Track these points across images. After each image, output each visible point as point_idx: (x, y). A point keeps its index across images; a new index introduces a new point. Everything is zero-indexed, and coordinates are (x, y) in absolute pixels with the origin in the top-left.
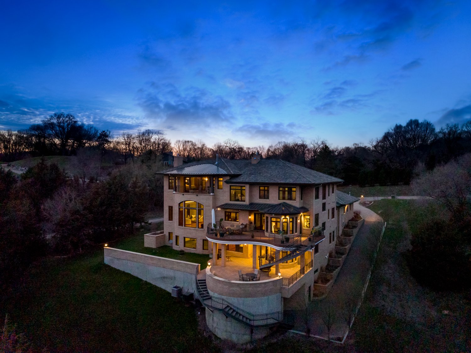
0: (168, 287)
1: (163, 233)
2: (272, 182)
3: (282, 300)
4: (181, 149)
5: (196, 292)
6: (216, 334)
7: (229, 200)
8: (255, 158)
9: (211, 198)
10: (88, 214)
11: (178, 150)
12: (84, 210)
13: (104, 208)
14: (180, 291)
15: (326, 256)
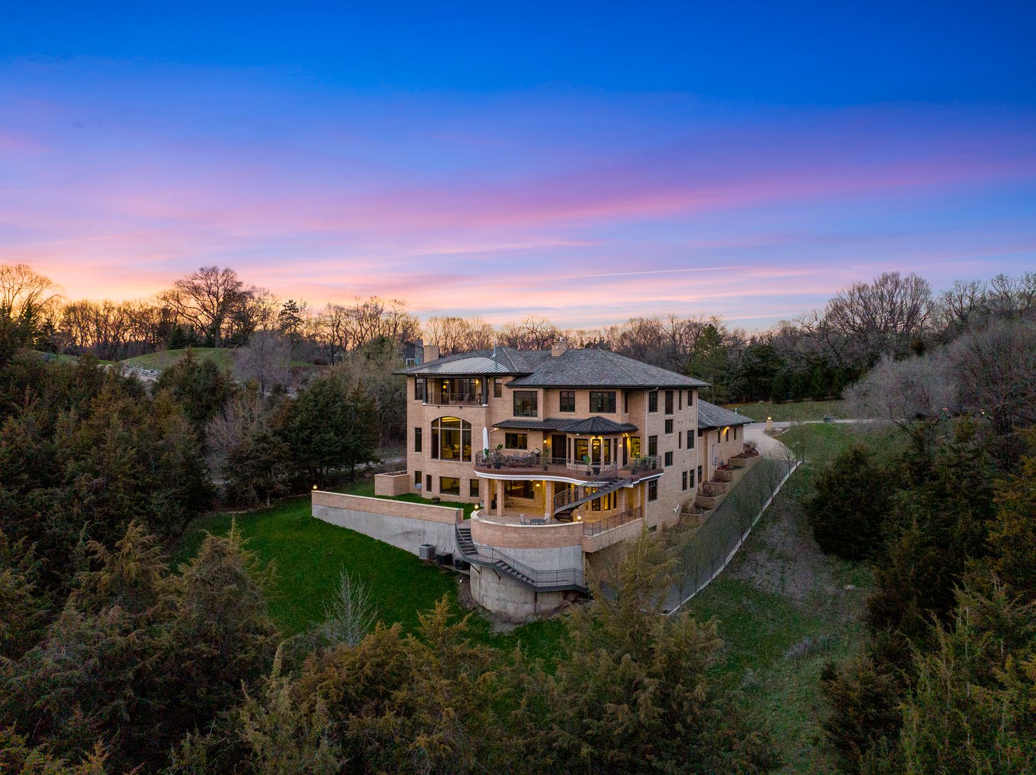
0: (414, 548)
1: (406, 473)
2: (579, 383)
3: (582, 556)
4: (438, 334)
5: (457, 551)
6: (484, 605)
7: (512, 415)
8: (557, 348)
9: (483, 411)
10: (281, 442)
11: (433, 336)
12: (274, 436)
13: (307, 432)
14: (431, 550)
15: (675, 510)
